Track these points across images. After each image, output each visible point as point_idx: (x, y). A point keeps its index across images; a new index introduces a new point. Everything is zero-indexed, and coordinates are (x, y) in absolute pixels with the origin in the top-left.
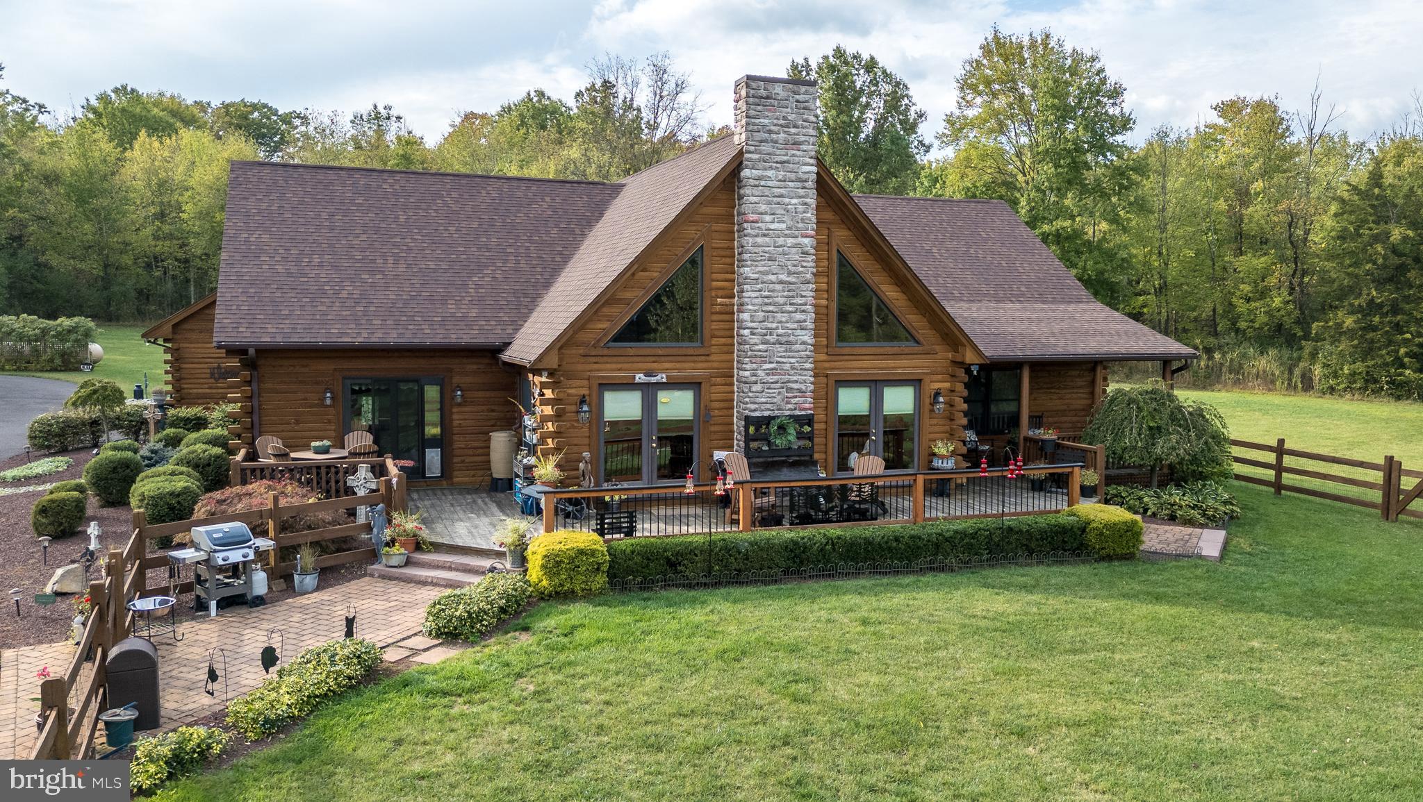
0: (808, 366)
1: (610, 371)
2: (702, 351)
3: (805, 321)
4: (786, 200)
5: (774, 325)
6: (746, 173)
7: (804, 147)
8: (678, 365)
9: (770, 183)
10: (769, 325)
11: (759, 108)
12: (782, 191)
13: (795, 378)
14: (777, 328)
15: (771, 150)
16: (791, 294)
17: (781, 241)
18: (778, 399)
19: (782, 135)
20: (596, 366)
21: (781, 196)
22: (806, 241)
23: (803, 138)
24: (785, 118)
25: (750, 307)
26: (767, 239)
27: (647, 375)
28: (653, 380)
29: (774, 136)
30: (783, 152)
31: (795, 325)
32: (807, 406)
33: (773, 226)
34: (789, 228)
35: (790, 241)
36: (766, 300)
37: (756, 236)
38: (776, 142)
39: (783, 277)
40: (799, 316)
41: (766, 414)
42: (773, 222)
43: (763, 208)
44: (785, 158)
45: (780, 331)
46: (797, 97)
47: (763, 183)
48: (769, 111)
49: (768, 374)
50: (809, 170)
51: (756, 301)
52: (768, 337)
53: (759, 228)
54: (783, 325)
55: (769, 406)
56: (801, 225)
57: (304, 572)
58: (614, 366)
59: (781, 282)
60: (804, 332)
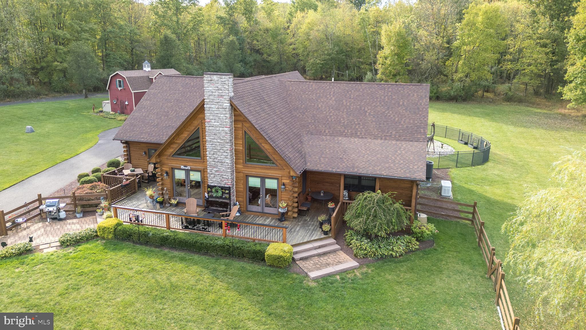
0: (229, 170)
1: (174, 164)
2: (201, 161)
3: (227, 156)
4: (219, 115)
5: (217, 156)
6: (205, 106)
7: (224, 97)
8: (194, 164)
9: (213, 109)
10: (215, 156)
11: (208, 84)
12: (218, 112)
13: (225, 174)
14: (218, 157)
15: (213, 98)
16: (222, 146)
17: (218, 129)
18: (219, 180)
19: (217, 93)
20: (170, 162)
21: (217, 114)
22: (226, 129)
23: (224, 94)
24: (217, 87)
25: (209, 150)
26: (213, 128)
27: (185, 166)
28: (186, 168)
29: (214, 94)
30: (217, 99)
31: (224, 157)
32: (229, 184)
33: (215, 124)
34: (221, 125)
35: (221, 129)
36: (214, 148)
37: (210, 127)
38: (215, 95)
39: (219, 141)
40: (225, 154)
41: (215, 184)
42: (215, 122)
43: (211, 117)
44: (218, 101)
45: (219, 158)
46: (221, 80)
47: (211, 109)
48: (212, 85)
49: (216, 172)
50: (227, 105)
51: (210, 148)
52: (215, 160)
53: (210, 124)
54: (221, 156)
55: (216, 182)
56: (225, 123)
57: (78, 213)
58: (175, 163)
59: (218, 142)
60: (227, 159)
